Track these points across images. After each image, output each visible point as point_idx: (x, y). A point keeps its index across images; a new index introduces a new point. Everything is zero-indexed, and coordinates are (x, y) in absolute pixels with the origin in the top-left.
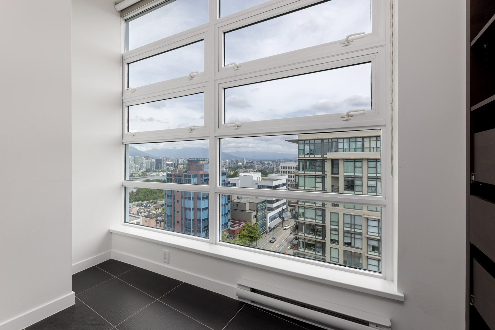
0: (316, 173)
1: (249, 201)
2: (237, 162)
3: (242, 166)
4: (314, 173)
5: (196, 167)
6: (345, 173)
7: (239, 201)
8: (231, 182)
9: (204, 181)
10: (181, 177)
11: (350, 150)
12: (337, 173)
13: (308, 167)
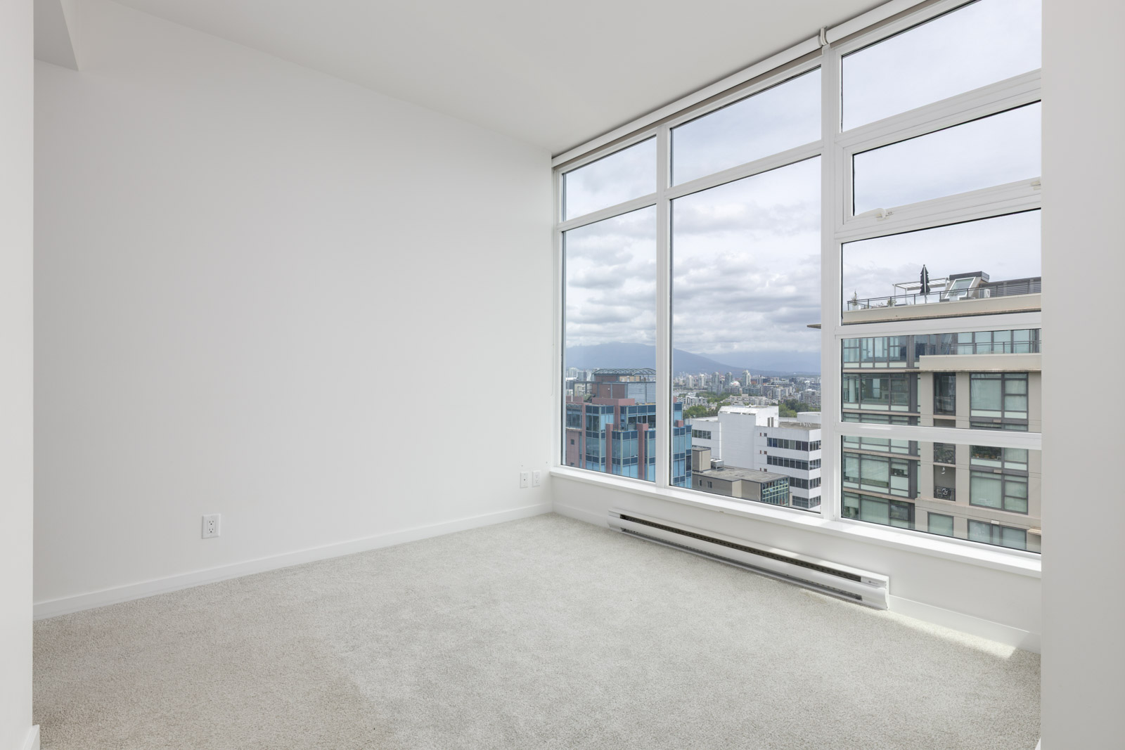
0: (892, 409)
1: (743, 478)
2: (728, 379)
3: (741, 389)
4: (888, 409)
5: (610, 389)
6: (972, 412)
7: (715, 474)
8: (693, 428)
9: (627, 422)
10: (579, 411)
11: (992, 349)
12: (951, 412)
13: (876, 392)
